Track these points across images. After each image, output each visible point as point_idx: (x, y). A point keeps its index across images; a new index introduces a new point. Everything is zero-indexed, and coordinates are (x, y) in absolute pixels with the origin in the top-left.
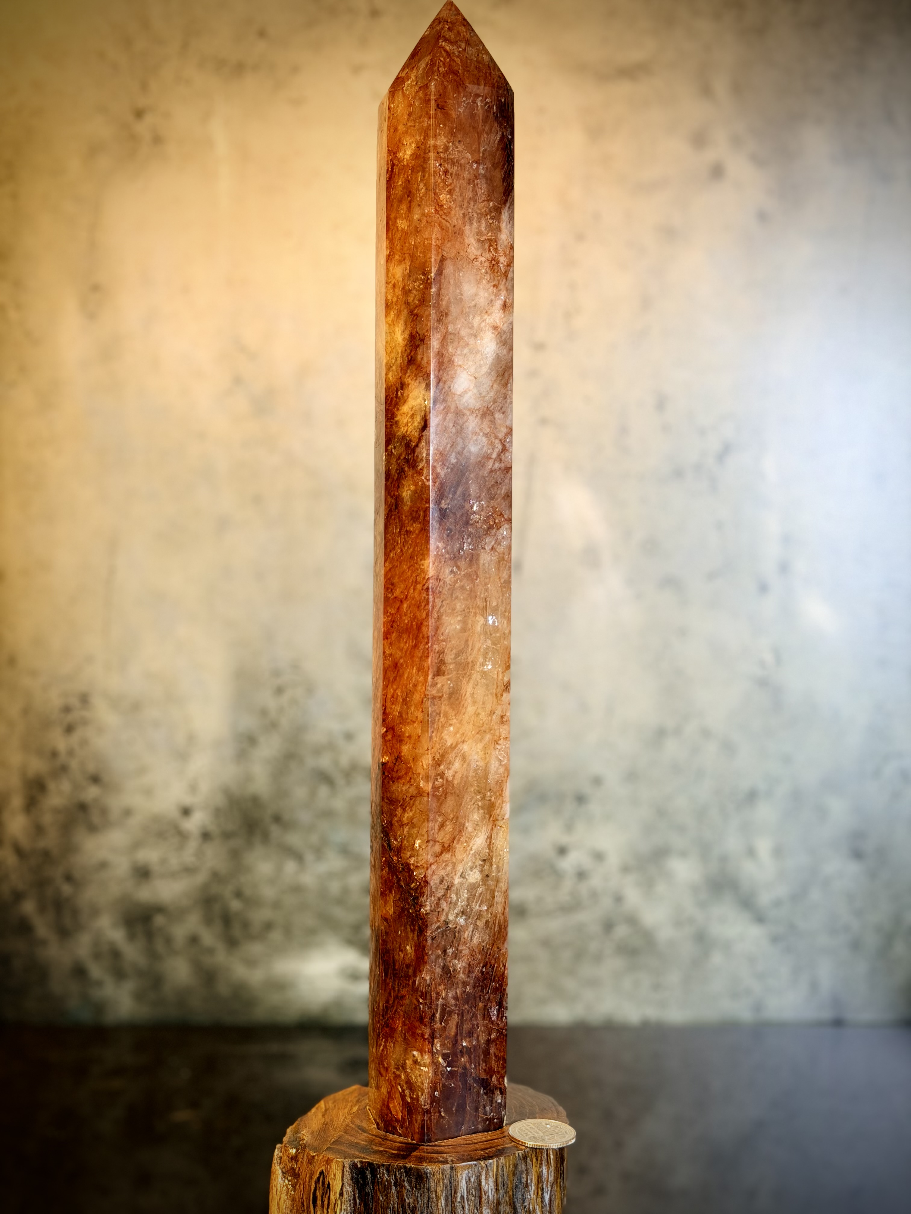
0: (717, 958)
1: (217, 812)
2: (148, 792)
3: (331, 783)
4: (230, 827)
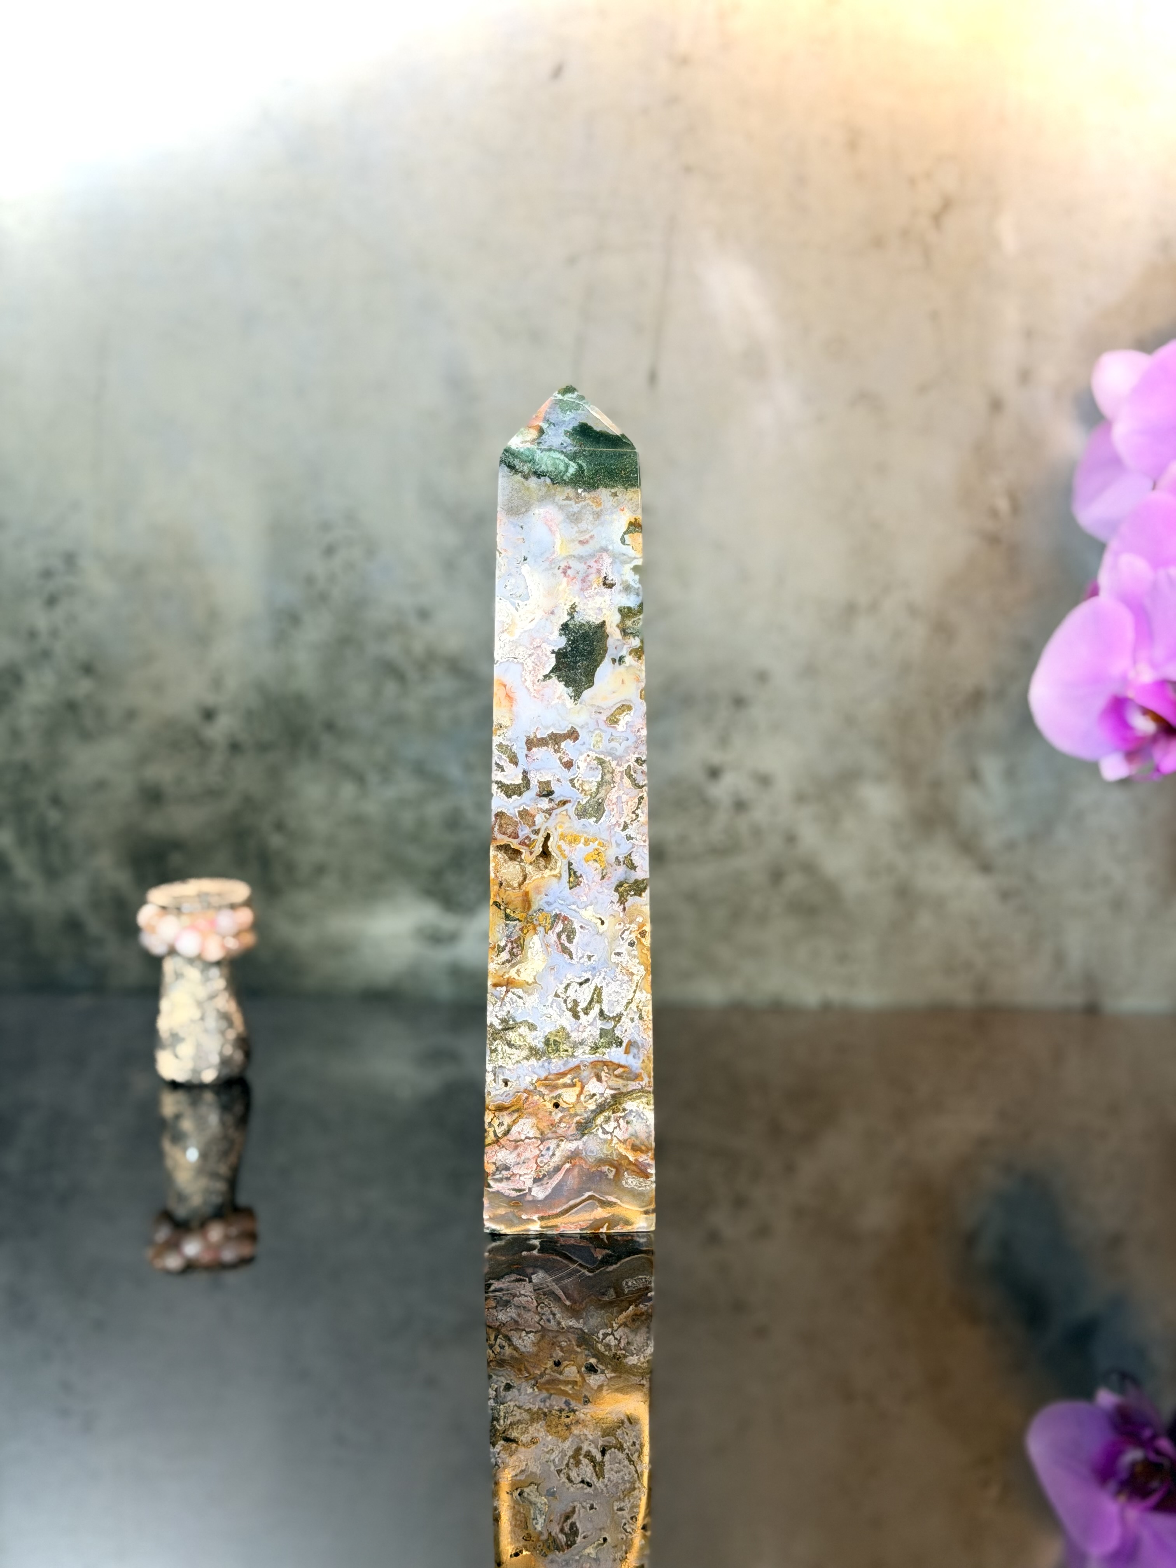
0: (925, 920)
1: (249, 715)
2: (158, 687)
3: (401, 678)
4: (267, 736)
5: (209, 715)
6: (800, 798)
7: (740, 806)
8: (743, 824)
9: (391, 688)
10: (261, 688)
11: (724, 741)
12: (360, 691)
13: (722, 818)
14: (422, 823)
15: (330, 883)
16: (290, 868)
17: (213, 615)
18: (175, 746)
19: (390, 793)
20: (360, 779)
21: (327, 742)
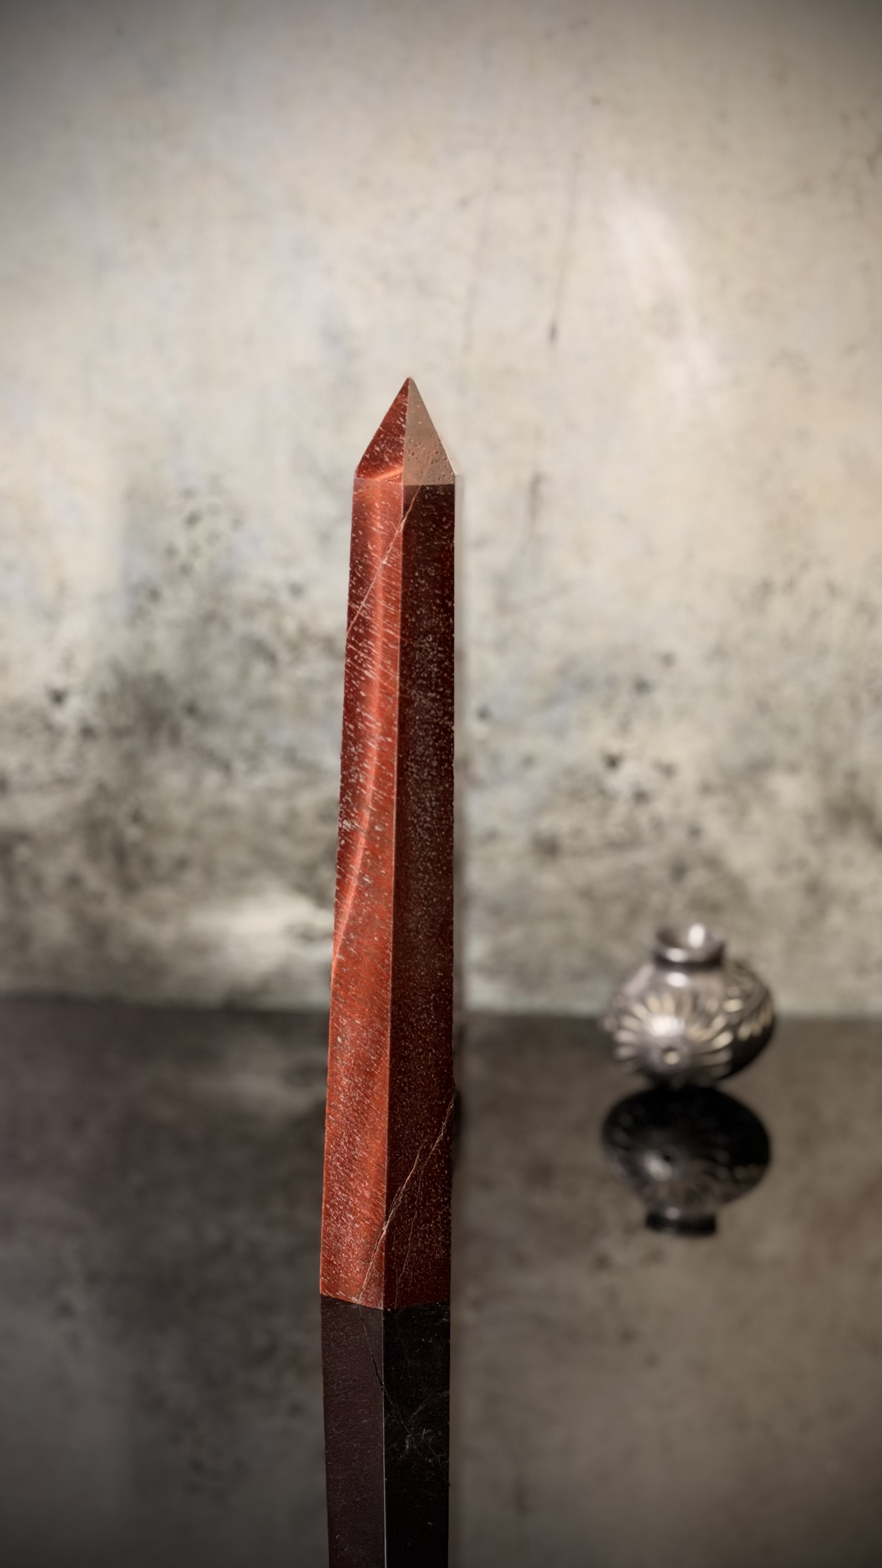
1: (103, 698)
2: (2, 667)
3: (271, 658)
4: (123, 720)
5: (58, 698)
6: (706, 789)
7: (641, 797)
8: (643, 817)
9: (260, 669)
10: (116, 669)
11: (624, 727)
12: (225, 672)
13: (621, 810)
14: (293, 815)
15: (192, 877)
16: (149, 862)
17: (62, 589)
18: (21, 730)
19: (259, 782)
20: (226, 767)
21: (189, 725)
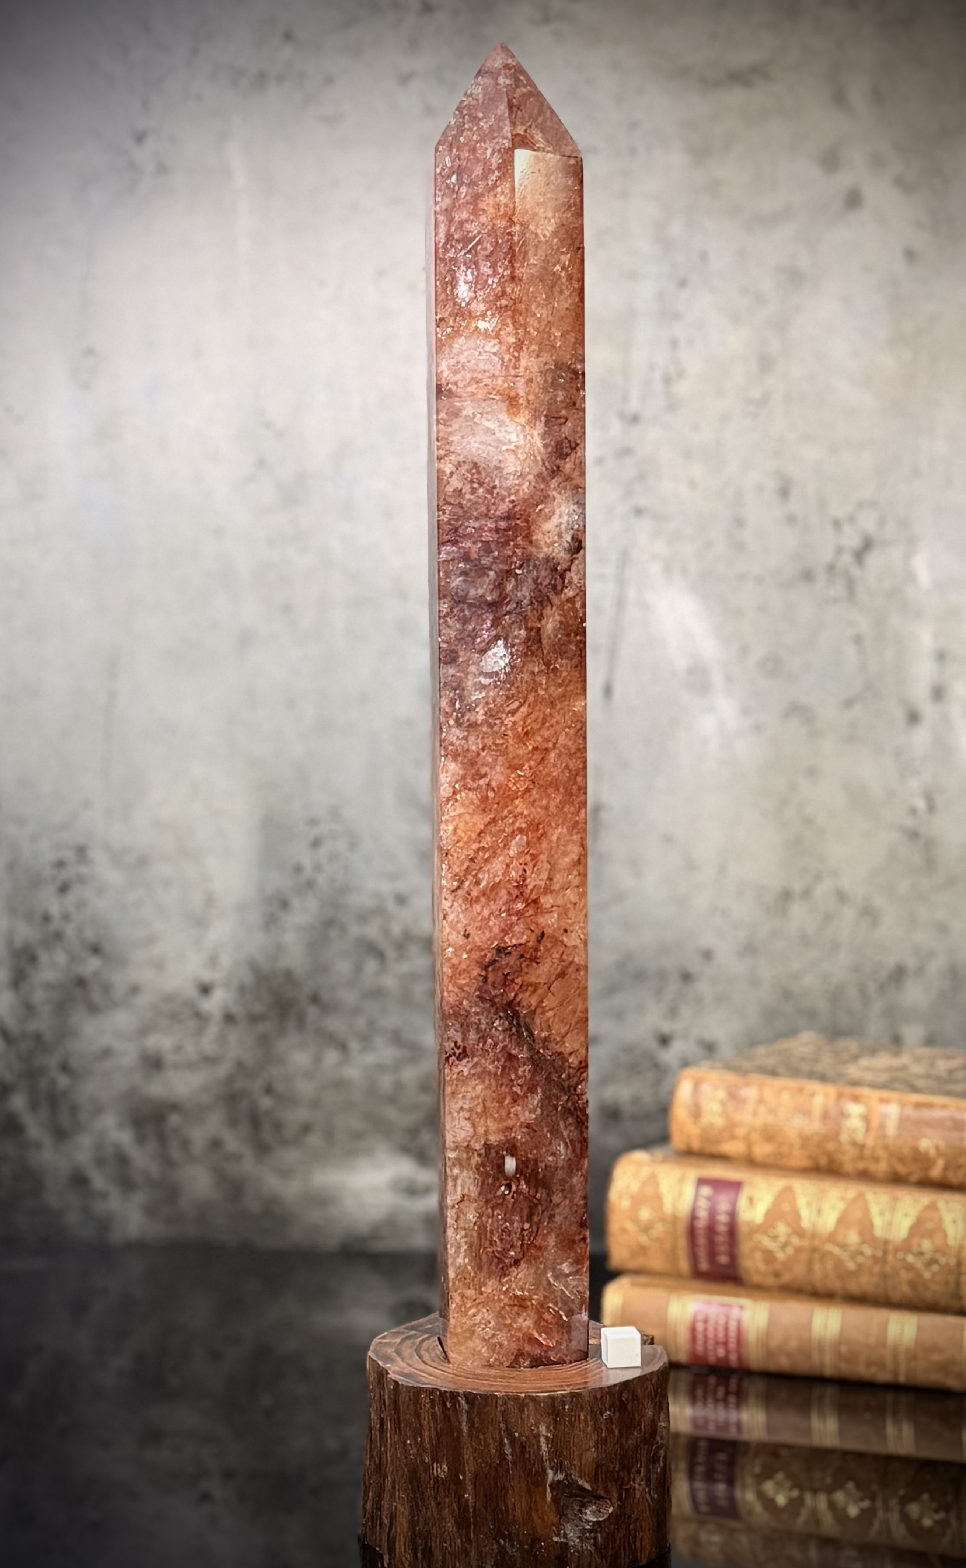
1: (242, 989)
2: (159, 965)
3: (380, 956)
4: (258, 1008)
5: (205, 990)
9: (371, 965)
10: (254, 967)
11: (673, 1012)
12: (343, 967)
14: (399, 1086)
15: (315, 1140)
16: (278, 1127)
17: (210, 901)
18: (174, 1017)
19: (370, 1059)
20: (343, 1047)
21: (312, 1012)
